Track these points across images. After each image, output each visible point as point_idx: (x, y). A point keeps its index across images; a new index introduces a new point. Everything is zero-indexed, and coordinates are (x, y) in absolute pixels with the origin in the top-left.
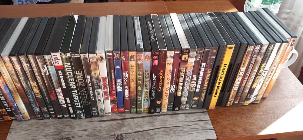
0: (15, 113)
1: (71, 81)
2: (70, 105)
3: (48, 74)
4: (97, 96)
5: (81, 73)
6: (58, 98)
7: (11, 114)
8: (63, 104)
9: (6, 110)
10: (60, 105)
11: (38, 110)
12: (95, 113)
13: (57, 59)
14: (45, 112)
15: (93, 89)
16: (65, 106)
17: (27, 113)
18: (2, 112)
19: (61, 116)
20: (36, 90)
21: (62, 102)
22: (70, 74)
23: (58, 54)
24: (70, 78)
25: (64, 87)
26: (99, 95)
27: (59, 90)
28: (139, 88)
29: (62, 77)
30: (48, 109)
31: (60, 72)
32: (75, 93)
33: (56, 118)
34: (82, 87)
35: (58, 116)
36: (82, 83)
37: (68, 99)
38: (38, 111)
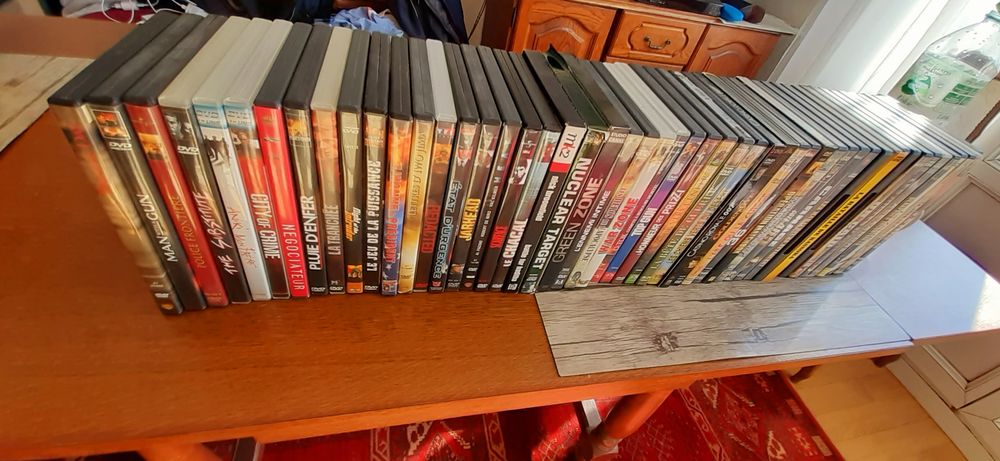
0: (385, 276)
1: (563, 206)
2: (521, 262)
4: (590, 242)
5: (598, 185)
6: (505, 243)
7: (369, 277)
8: (507, 259)
9: (365, 267)
10: (501, 259)
11: (444, 269)
12: (560, 279)
13: (570, 145)
14: (456, 275)
15: (595, 225)
16: (508, 264)
17: (412, 278)
18: (353, 271)
19: (484, 286)
20: (469, 221)
21: (510, 253)
22: (573, 186)
23: (580, 132)
24: (569, 197)
25: (539, 217)
26: (595, 240)
27: (520, 226)
28: (681, 229)
29: (549, 194)
30: (466, 269)
31: (555, 180)
32: (553, 234)
33: (474, 288)
34: (578, 219)
35: (480, 286)
36: (583, 211)
37: (527, 248)
38: (444, 272)
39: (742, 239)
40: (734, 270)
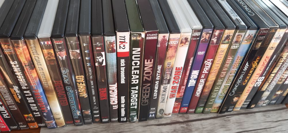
0: (46, 119)
1: (134, 74)
2: (123, 106)
3: (104, 64)
4: (161, 93)
5: (152, 62)
6: (109, 97)
7: (39, 120)
8: (114, 105)
9: (34, 115)
10: (110, 106)
11: (78, 113)
12: (152, 114)
13: (124, 42)
14: (87, 116)
15: (161, 83)
16: (116, 107)
17: (62, 119)
18: (28, 117)
19: (107, 120)
20: (82, 87)
21: (114, 102)
22: (136, 63)
23: (127, 35)
24: (135, 69)
25: (123, 81)
26: (164, 92)
27: (114, 87)
28: (220, 81)
29: (123, 69)
30: (92, 112)
31: (123, 61)
32: (135, 90)
33: (101, 122)
34: (147, 81)
35: (104, 120)
36: (149, 77)
37: (123, 99)
38: (79, 115)
39: (264, 83)
40: (266, 99)
